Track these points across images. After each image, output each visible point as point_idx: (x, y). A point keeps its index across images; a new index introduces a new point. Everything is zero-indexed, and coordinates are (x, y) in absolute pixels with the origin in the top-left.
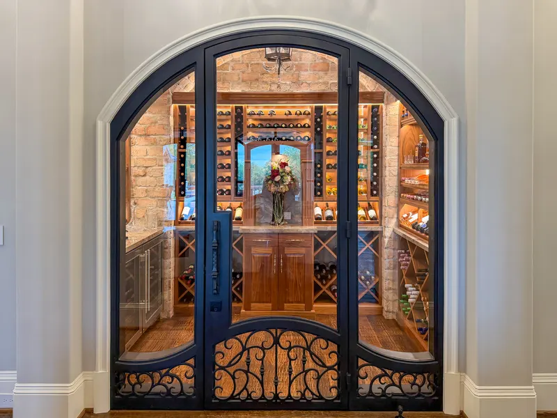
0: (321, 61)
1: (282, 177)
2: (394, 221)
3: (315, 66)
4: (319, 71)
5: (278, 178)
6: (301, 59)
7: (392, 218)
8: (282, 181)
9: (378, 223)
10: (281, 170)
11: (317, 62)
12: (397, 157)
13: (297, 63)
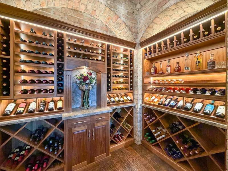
0: (105, 26)
1: (90, 81)
2: (141, 101)
3: (102, 28)
4: (104, 31)
5: (88, 81)
6: (95, 22)
7: (140, 100)
8: (90, 83)
9: (132, 102)
10: (90, 77)
11: (103, 26)
12: (141, 73)
13: (93, 23)
